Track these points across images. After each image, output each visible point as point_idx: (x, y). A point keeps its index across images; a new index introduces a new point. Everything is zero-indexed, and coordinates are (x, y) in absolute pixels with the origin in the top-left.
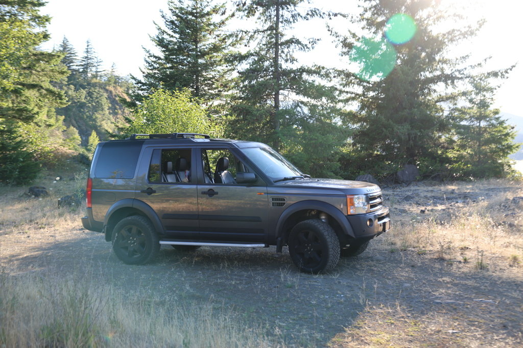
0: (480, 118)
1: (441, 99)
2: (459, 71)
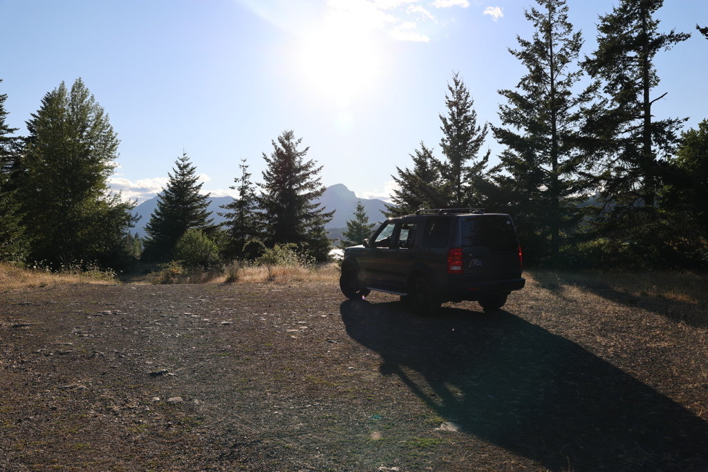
0: (318, 236)
1: (305, 226)
2: (312, 213)
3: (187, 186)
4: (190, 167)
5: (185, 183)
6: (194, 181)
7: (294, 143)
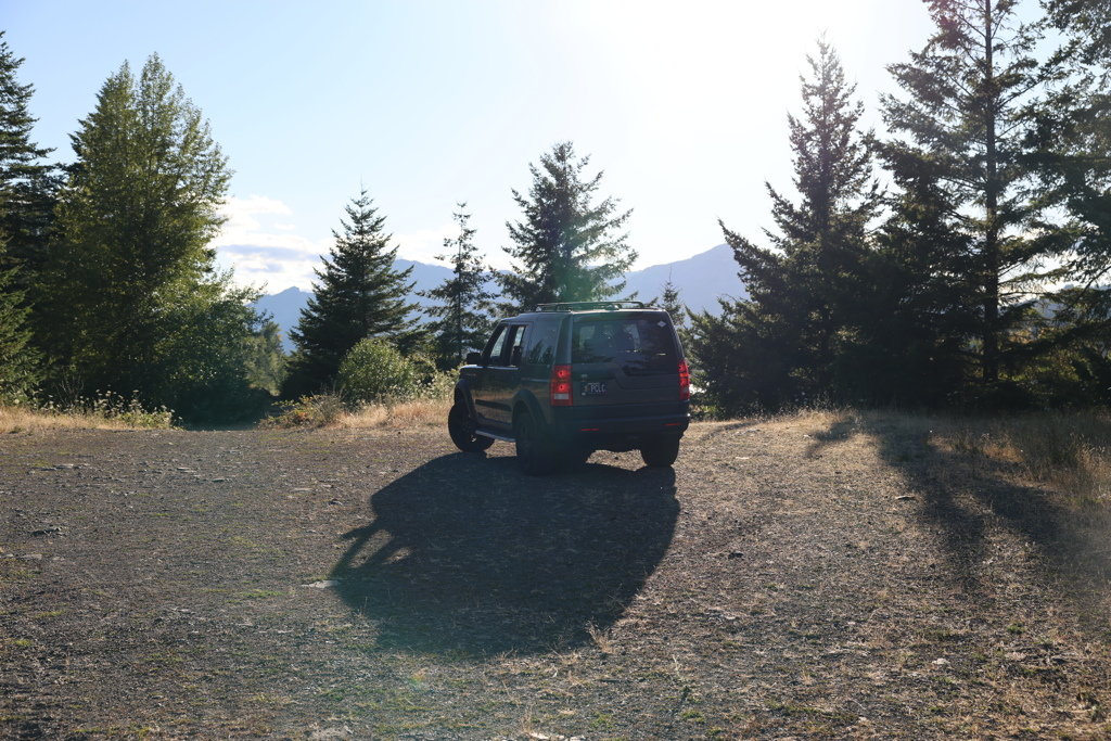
3: (369, 255)
4: (374, 217)
5: (364, 249)
6: (381, 245)
7: (574, 166)
